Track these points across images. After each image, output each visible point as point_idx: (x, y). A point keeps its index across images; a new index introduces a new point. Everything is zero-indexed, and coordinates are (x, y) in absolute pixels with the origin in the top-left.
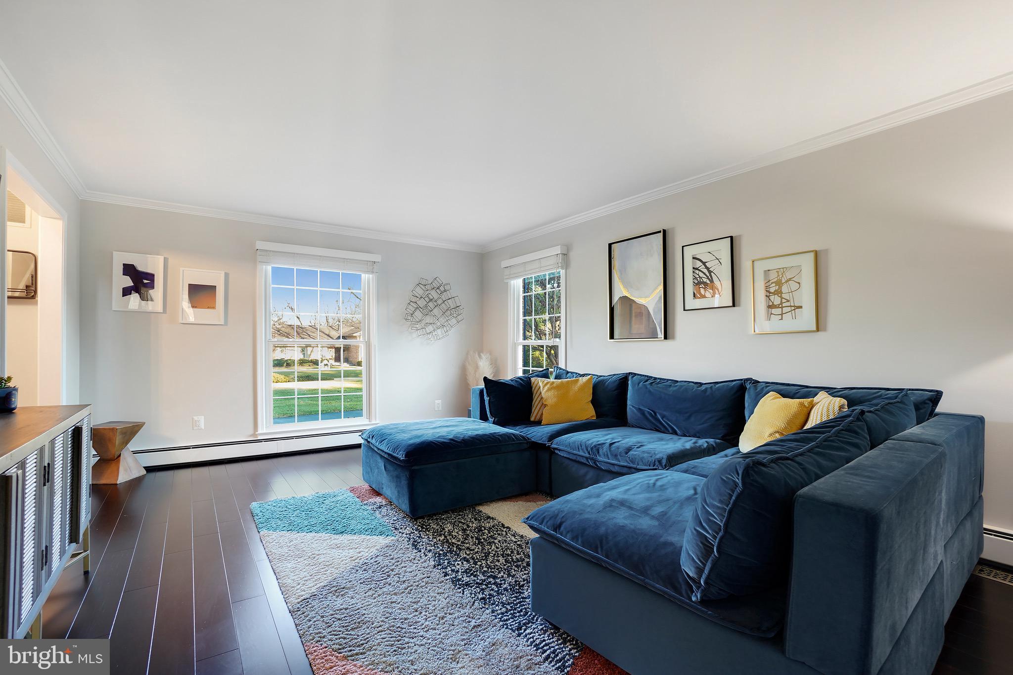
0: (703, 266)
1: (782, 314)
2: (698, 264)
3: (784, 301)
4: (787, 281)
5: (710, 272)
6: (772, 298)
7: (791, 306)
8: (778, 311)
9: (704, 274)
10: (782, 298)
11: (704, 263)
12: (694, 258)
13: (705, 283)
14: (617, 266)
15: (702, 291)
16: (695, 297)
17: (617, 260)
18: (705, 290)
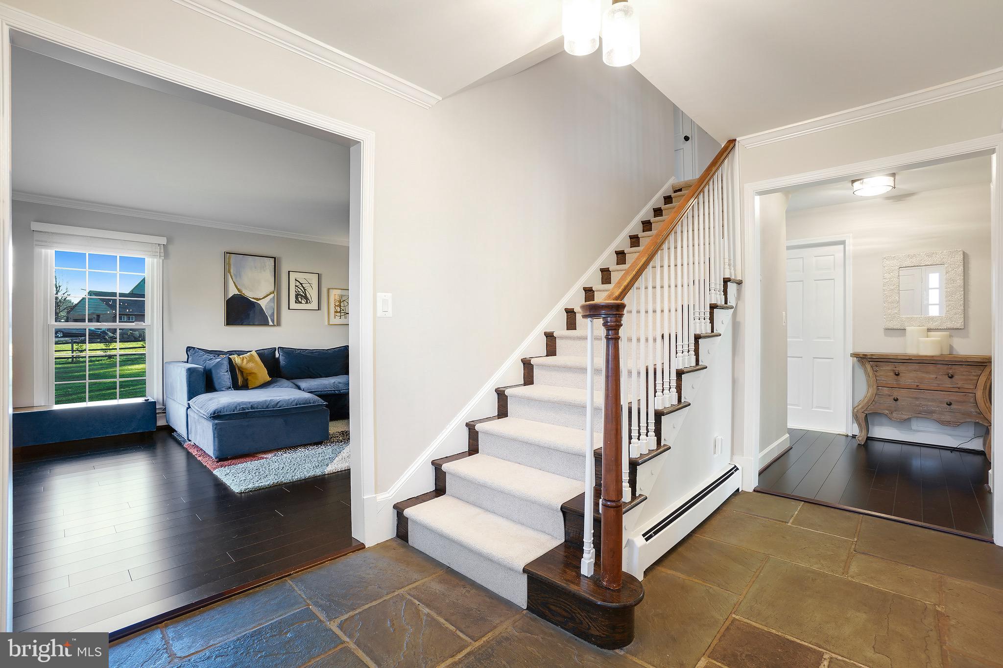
2: (298, 284)
4: (343, 301)
5: (305, 290)
6: (336, 308)
7: (344, 313)
8: (339, 314)
9: (301, 290)
10: (341, 309)
11: (301, 284)
12: (296, 280)
13: (302, 295)
14: (232, 271)
15: (300, 299)
16: (296, 302)
17: (232, 266)
18: (302, 299)
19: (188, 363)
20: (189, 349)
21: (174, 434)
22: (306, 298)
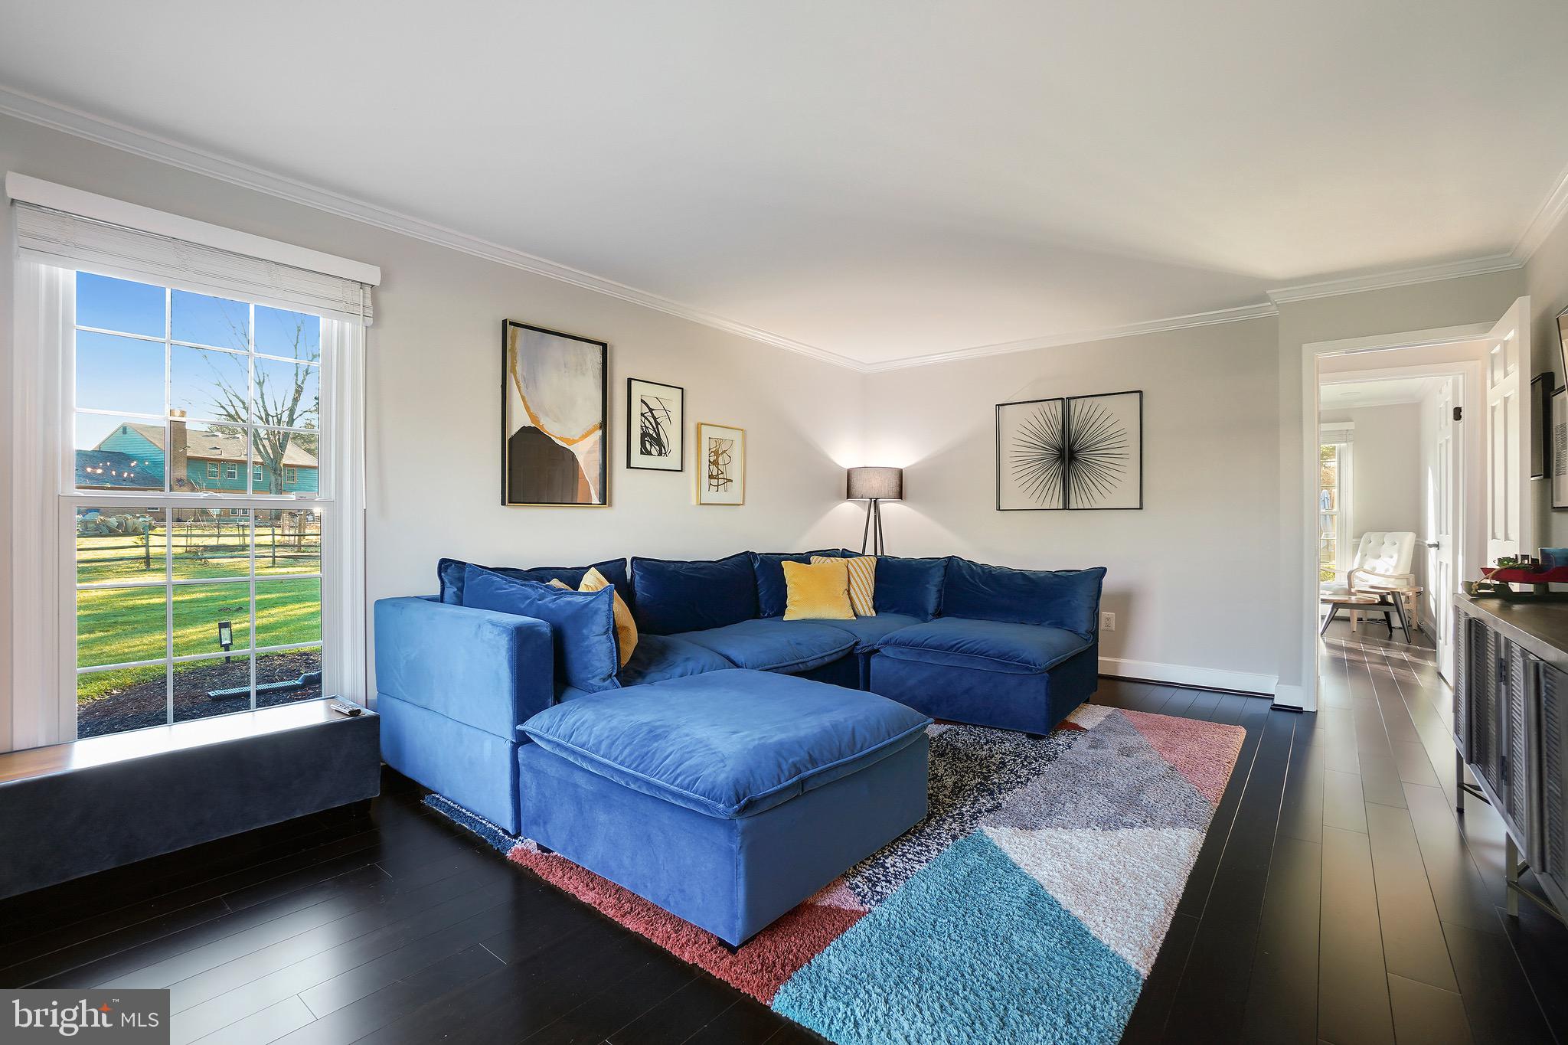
0: (649, 414)
1: (718, 486)
2: (645, 410)
3: (720, 472)
4: (722, 453)
5: (657, 424)
6: (711, 467)
7: (724, 479)
8: (716, 482)
9: (651, 424)
10: (718, 469)
11: (651, 410)
12: (642, 401)
13: (651, 436)
14: (518, 368)
15: (648, 446)
16: (642, 453)
17: (519, 358)
18: (651, 445)
19: (442, 601)
20: (445, 565)
21: (426, 801)
22: (658, 441)
